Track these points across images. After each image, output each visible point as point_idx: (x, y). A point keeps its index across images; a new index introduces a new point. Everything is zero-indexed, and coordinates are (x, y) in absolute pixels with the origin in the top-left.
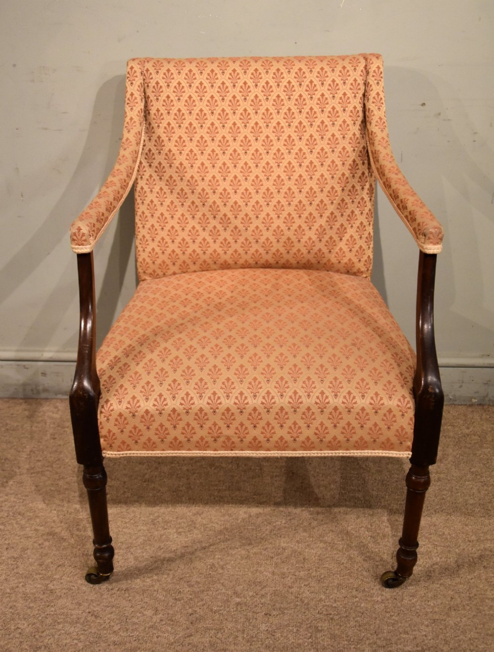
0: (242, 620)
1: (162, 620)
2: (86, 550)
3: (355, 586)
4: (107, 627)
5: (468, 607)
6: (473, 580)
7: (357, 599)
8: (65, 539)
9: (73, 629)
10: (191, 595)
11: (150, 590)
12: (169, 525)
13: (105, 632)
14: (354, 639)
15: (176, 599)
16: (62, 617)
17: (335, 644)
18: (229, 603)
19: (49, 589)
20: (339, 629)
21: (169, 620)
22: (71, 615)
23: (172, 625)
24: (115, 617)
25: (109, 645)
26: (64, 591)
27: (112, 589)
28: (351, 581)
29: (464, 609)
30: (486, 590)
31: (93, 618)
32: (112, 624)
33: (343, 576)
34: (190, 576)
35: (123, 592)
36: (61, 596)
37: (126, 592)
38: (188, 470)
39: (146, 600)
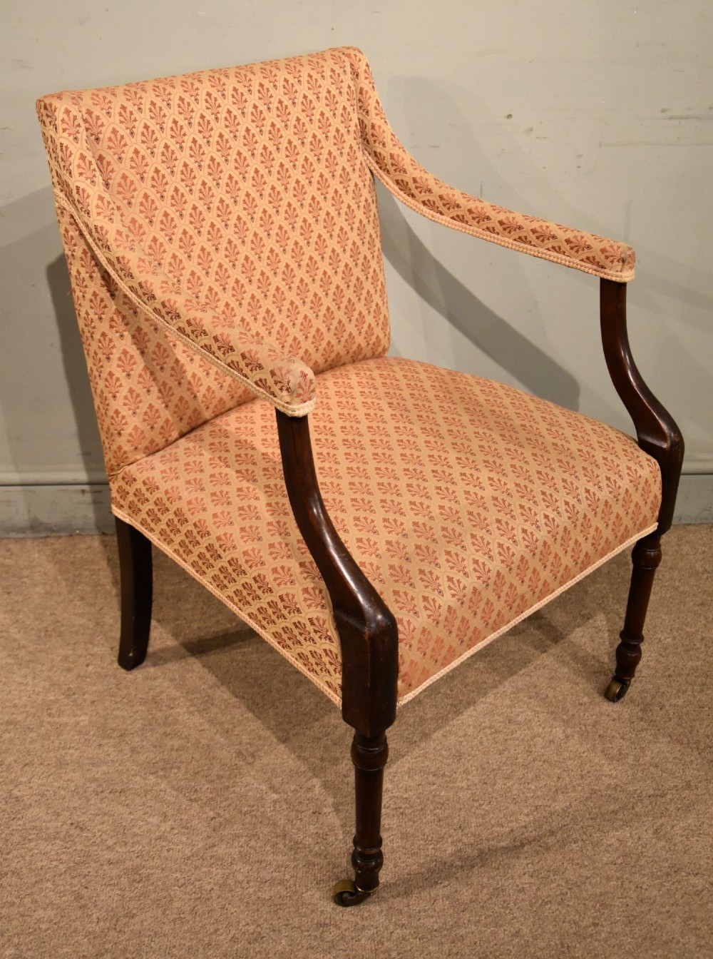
0: (282, 822)
1: (173, 829)
2: (63, 742)
3: (433, 770)
4: (98, 842)
5: (580, 788)
6: (586, 754)
7: (435, 786)
8: (32, 729)
9: (50, 847)
10: (211, 793)
11: (156, 790)
12: (176, 702)
13: (95, 848)
14: (432, 838)
15: (191, 800)
16: (34, 832)
17: (408, 845)
18: (264, 801)
19: (14, 796)
20: (412, 826)
21: (182, 828)
22: (48, 829)
23: (188, 833)
24: (108, 827)
25: (102, 865)
26: (36, 798)
27: (102, 792)
28: (427, 763)
29: (574, 791)
30: (603, 765)
31: (78, 831)
32: (105, 837)
33: (416, 758)
34: (209, 769)
35: (118, 794)
36: (30, 805)
37: (122, 794)
38: (199, 628)
39: (150, 803)
